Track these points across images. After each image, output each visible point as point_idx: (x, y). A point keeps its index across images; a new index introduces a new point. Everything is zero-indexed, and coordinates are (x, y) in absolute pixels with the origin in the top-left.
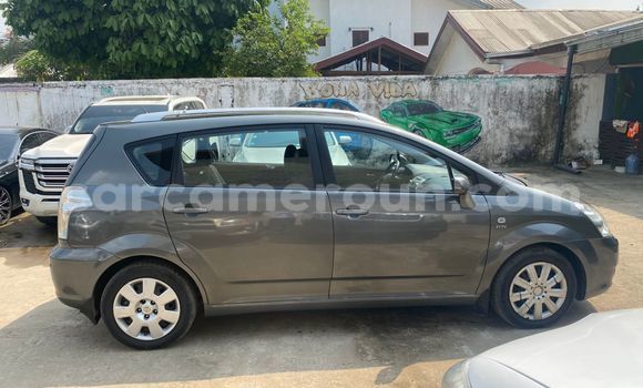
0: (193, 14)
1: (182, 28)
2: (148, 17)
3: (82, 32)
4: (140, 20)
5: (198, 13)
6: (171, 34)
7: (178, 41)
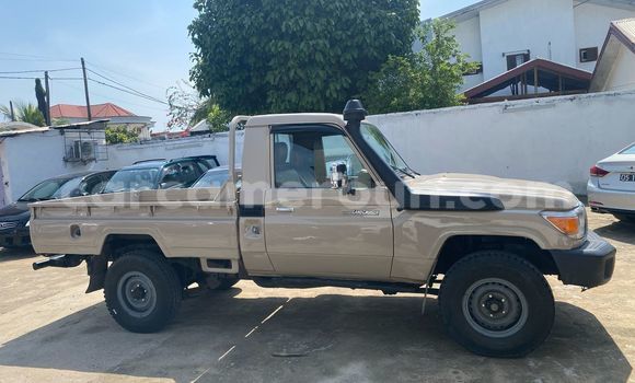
0: (338, 62)
1: (329, 77)
2: (299, 71)
3: (251, 89)
4: (292, 74)
5: (342, 60)
6: (319, 83)
7: (326, 87)
